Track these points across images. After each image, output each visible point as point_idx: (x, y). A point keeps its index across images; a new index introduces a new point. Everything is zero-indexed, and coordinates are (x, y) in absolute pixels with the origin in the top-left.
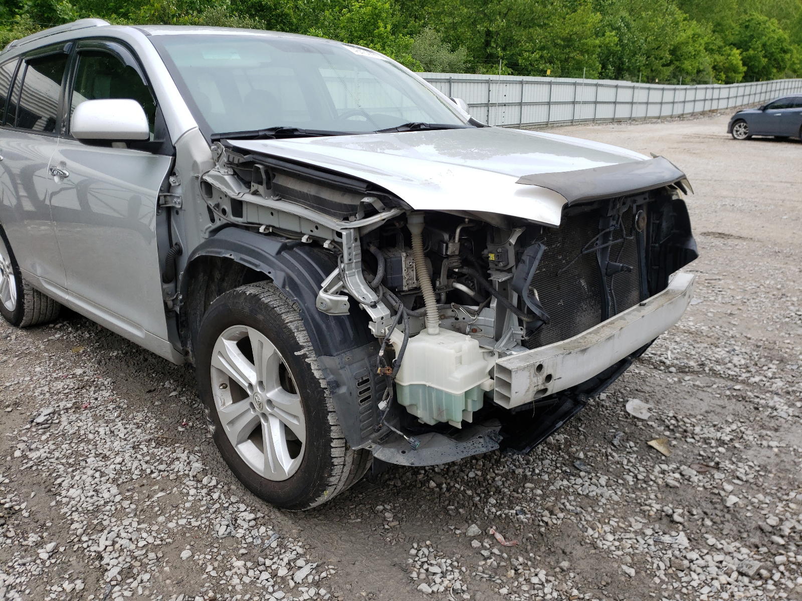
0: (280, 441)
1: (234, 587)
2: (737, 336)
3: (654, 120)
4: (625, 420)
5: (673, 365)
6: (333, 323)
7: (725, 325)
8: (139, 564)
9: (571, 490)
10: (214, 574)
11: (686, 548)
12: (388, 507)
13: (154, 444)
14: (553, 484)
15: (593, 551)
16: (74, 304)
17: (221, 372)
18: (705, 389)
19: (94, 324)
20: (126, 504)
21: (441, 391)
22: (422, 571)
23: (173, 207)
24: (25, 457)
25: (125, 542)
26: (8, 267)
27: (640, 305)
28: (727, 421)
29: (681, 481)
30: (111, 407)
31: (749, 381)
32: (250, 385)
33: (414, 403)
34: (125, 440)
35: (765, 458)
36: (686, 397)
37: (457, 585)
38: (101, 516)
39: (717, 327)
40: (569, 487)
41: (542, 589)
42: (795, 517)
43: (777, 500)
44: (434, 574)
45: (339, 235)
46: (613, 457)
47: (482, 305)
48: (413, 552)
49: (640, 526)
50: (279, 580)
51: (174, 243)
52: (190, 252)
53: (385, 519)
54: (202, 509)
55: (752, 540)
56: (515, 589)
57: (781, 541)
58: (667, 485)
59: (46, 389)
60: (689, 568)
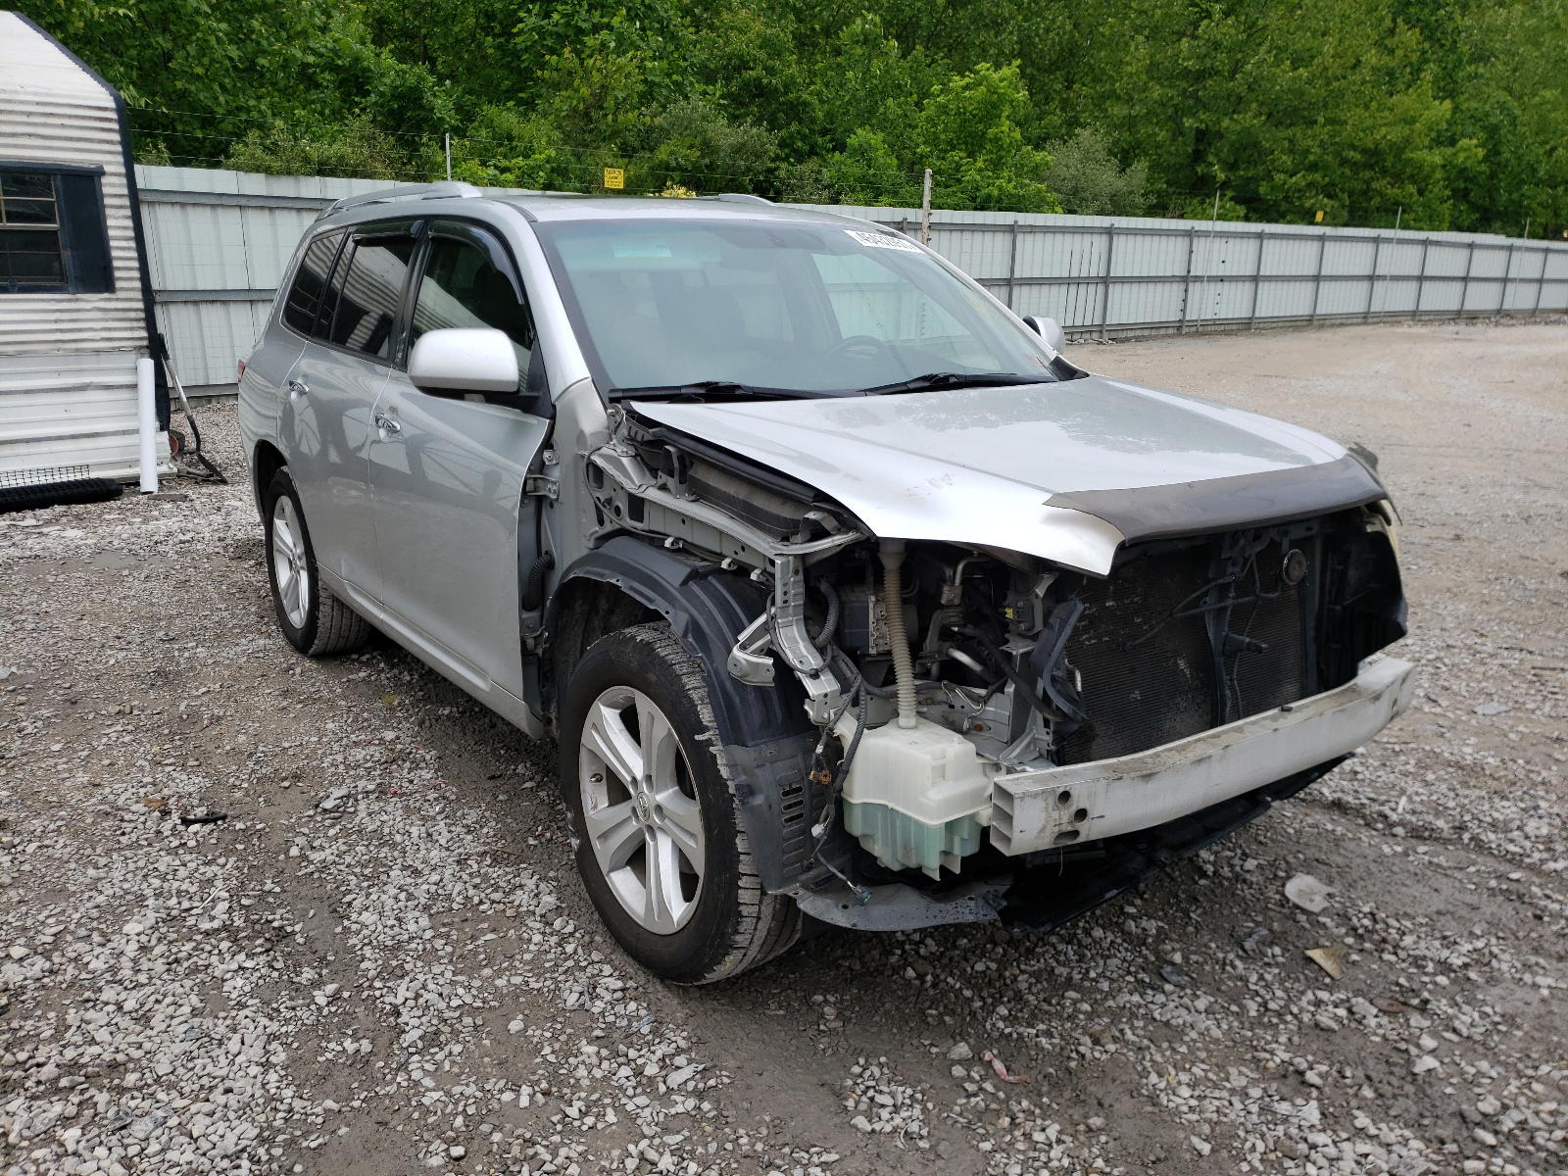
0: (670, 871)
1: (578, 1080)
2: (1554, 782)
3: (1554, 317)
4: (1278, 909)
5: (1402, 823)
6: (752, 697)
7: (1537, 760)
8: (449, 1029)
9: (1142, 1011)
10: (552, 1058)
11: (1312, 1126)
12: (832, 999)
13: (489, 861)
14: (1114, 998)
15: (1150, 1109)
16: (392, 628)
17: (595, 756)
18: (1449, 872)
19: (419, 662)
20: (439, 943)
21: (909, 818)
22: (864, 1099)
23: (545, 496)
24: (304, 857)
25: (432, 997)
26: (300, 558)
27: (1283, 710)
28: (1471, 933)
29: (1346, 1022)
30: (432, 796)
31: (1544, 867)
32: (634, 780)
33: (868, 832)
34: (447, 849)
35: (1520, 1004)
36: (1408, 882)
37: (914, 1127)
38: (403, 956)
39: (1521, 762)
40: (1139, 1006)
41: (1048, 1152)
42: (1532, 1105)
43: (1513, 1075)
44: (883, 1106)
45: (772, 563)
46: (1234, 967)
47: (991, 688)
48: (856, 1070)
49: (1244, 1082)
50: (644, 1081)
51: (544, 550)
52: (566, 566)
53: (822, 1016)
54: (547, 965)
55: (1439, 1132)
56: (1004, 1146)
57: (1490, 1139)
58: (1317, 1025)
59: (340, 758)
60: (1307, 1157)
